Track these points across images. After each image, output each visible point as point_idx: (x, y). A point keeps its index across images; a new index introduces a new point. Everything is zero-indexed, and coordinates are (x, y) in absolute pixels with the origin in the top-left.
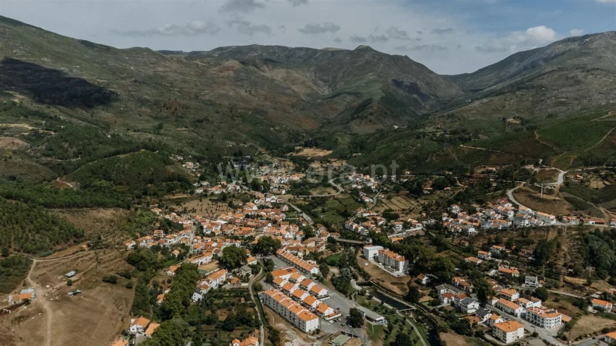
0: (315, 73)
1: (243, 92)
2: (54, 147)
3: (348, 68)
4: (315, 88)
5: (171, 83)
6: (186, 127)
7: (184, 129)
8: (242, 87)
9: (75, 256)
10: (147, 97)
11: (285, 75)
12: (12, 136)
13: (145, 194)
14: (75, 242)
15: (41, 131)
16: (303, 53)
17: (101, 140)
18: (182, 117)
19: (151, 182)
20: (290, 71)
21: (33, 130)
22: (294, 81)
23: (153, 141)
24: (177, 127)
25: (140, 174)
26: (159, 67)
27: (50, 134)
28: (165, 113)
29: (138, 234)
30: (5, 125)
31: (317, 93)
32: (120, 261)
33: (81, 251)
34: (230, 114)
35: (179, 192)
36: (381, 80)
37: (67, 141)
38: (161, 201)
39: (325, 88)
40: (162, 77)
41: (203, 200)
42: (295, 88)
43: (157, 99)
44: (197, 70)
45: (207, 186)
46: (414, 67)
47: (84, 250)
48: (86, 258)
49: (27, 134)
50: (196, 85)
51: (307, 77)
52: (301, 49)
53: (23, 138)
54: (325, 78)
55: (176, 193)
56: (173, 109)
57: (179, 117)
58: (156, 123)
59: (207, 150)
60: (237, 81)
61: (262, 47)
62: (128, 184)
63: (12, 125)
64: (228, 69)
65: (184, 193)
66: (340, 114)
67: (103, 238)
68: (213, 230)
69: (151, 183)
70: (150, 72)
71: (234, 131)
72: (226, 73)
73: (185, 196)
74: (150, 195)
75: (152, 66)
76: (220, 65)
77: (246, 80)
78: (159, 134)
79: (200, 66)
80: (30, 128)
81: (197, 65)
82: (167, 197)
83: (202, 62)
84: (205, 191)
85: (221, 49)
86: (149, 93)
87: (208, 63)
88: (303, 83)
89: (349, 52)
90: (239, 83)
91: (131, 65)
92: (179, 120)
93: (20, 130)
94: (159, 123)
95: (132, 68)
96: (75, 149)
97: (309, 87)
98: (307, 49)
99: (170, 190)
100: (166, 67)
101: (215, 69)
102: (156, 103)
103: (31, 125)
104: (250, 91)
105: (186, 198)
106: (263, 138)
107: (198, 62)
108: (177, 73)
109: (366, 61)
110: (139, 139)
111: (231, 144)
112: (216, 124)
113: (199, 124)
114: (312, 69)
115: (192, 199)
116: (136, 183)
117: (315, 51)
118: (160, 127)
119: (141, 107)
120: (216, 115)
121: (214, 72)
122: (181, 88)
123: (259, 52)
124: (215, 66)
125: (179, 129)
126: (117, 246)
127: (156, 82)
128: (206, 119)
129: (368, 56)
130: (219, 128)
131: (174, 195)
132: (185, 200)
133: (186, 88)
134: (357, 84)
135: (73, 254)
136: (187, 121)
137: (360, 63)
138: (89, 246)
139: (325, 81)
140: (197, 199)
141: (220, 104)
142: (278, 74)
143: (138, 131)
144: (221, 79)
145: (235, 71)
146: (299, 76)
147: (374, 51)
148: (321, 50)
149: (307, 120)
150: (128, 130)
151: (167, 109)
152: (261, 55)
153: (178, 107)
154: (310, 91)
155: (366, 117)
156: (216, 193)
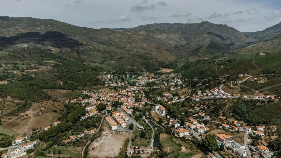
0: (181, 35)
1: (145, 45)
2: (59, 69)
4: (180, 42)
5: (115, 43)
6: (115, 61)
7: (114, 61)
8: (145, 43)
10: (101, 49)
11: (166, 36)
12: (47, 65)
14: (48, 99)
15: (58, 63)
16: (176, 26)
17: (76, 66)
19: (89, 81)
20: (169, 34)
21: (55, 63)
22: (170, 39)
23: (98, 67)
24: (111, 61)
25: (85, 79)
26: (111, 36)
27: (60, 65)
28: (107, 55)
31: (180, 44)
32: (62, 106)
33: (49, 102)
34: (133, 55)
35: (99, 86)
37: (64, 67)
39: (185, 41)
40: (111, 40)
42: (170, 42)
43: (105, 49)
44: (128, 36)
45: (111, 84)
48: (50, 104)
49: (53, 65)
50: (125, 43)
51: (176, 37)
53: (51, 66)
54: (185, 37)
55: (98, 86)
56: (111, 54)
57: (113, 57)
58: (103, 59)
59: (120, 70)
60: (144, 40)
61: (158, 24)
62: (80, 82)
63: (49, 62)
64: (140, 35)
66: (188, 53)
67: (58, 99)
71: (134, 62)
72: (139, 37)
73: (101, 87)
74: (87, 86)
76: (137, 34)
77: (148, 39)
78: (103, 64)
80: (54, 62)
82: (93, 87)
83: (130, 33)
84: (109, 85)
85: (140, 26)
87: (133, 33)
88: (174, 39)
89: (198, 24)
90: (144, 41)
93: (51, 63)
94: (104, 59)
96: (66, 70)
97: (177, 41)
99: (95, 85)
100: (114, 36)
101: (135, 35)
102: (105, 51)
103: (55, 61)
104: (149, 45)
105: (101, 88)
106: (146, 64)
107: (128, 33)
108: (118, 38)
110: (93, 66)
111: (130, 67)
112: (127, 59)
113: (120, 59)
114: (180, 33)
115: (103, 88)
116: (83, 82)
117: (182, 25)
118: (104, 61)
119: (98, 53)
120: (128, 55)
121: (134, 37)
122: (118, 45)
125: (112, 62)
126: (62, 102)
127: (109, 42)
128: (123, 57)
129: (206, 26)
130: (128, 61)
132: (100, 88)
133: (120, 44)
135: (46, 103)
136: (116, 58)
138: (52, 101)
140: (105, 88)
141: (133, 51)
142: (163, 37)
143: (95, 63)
144: (137, 40)
145: (143, 36)
146: (173, 36)
147: (210, 23)
148: (185, 24)
149: (171, 56)
150: (91, 62)
152: (157, 28)
153: (113, 53)
154: (177, 43)
156: (113, 86)
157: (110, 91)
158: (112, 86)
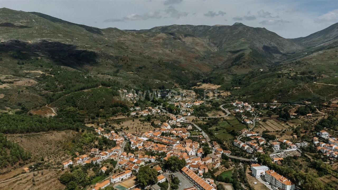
0: (209, 39)
1: (167, 51)
2: (50, 84)
3: (228, 36)
4: (209, 48)
5: (127, 47)
6: (132, 72)
7: (131, 72)
8: (167, 48)
9: (14, 179)
10: (112, 54)
11: (191, 41)
12: (29, 78)
13: (98, 116)
14: (20, 164)
15: (47, 75)
16: (202, 28)
17: (78, 80)
18: (130, 66)
19: (102, 107)
20: (194, 38)
21: (43, 74)
22: (197, 44)
23: (111, 80)
24: (127, 72)
25: (96, 102)
26: (122, 38)
27: (51, 77)
28: (121, 63)
29: (77, 154)
30: (28, 71)
31: (210, 50)
32: (54, 181)
33: (23, 173)
34: (158, 63)
35: (120, 115)
36: (249, 42)
37: (58, 81)
38: (107, 121)
39: (215, 48)
40: (122, 43)
41: (135, 120)
42: (197, 48)
43: (118, 55)
44: (143, 39)
45: (139, 110)
46: (269, 34)
47: (25, 172)
48: (24, 181)
49: (39, 76)
50: (141, 48)
51: (204, 42)
52: (201, 26)
53: (37, 79)
54: (215, 42)
55: (118, 115)
56: (126, 61)
57: (129, 65)
58: (116, 69)
59: (143, 85)
60: (164, 45)
61: (179, 26)
62: (87, 109)
63: (33, 72)
64: (159, 38)
65: (123, 115)
66: (224, 63)
67: (46, 159)
68: (137, 146)
69: (102, 109)
70: (116, 41)
71: (160, 73)
72: (158, 41)
73: (124, 117)
74: (101, 117)
75: (117, 37)
76: (155, 36)
77: (170, 44)
78: (116, 76)
79: (144, 37)
80: (42, 73)
81: (143, 36)
82: (111, 118)
83: (145, 35)
84: (137, 114)
85: (156, 28)
86: (113, 52)
87: (149, 35)
88: (202, 45)
89: (229, 27)
90: (166, 46)
91: (106, 37)
92: (129, 68)
93: (35, 74)
94: (117, 69)
95: (106, 39)
96: (61, 86)
97: (206, 47)
98: (205, 26)
99: (114, 114)
100: (125, 38)
101: (152, 38)
102: (117, 58)
103: (43, 71)
104: (171, 51)
105: (124, 119)
106: (177, 77)
107: (143, 35)
108: (131, 41)
109: (240, 32)
110: (103, 79)
111: (158, 81)
112: (150, 69)
113: (140, 70)
114: (207, 37)
115: (128, 120)
116: (93, 109)
117: (209, 27)
118: (117, 72)
119: (108, 60)
120: (150, 64)
121: (152, 40)
122: (132, 50)
123: (177, 29)
124: (152, 37)
125: (128, 73)
126: (56, 166)
127: (120, 46)
128: (144, 67)
129: (240, 28)
130: (152, 72)
131: (117, 117)
133: (135, 49)
134: (234, 45)
135: (14, 177)
136: (134, 68)
137: (236, 33)
138: (30, 167)
139: (215, 44)
140: (131, 119)
141: (153, 58)
142: (188, 40)
143: (104, 74)
144: (155, 44)
145: (163, 40)
146: (200, 41)
147: (244, 25)
148: (212, 27)
149: (205, 67)
150: (99, 73)
151: (122, 61)
152: (178, 30)
153: (129, 60)
154: (206, 49)
155: (241, 64)
156: (144, 115)
157: (142, 125)
158: (142, 116)
